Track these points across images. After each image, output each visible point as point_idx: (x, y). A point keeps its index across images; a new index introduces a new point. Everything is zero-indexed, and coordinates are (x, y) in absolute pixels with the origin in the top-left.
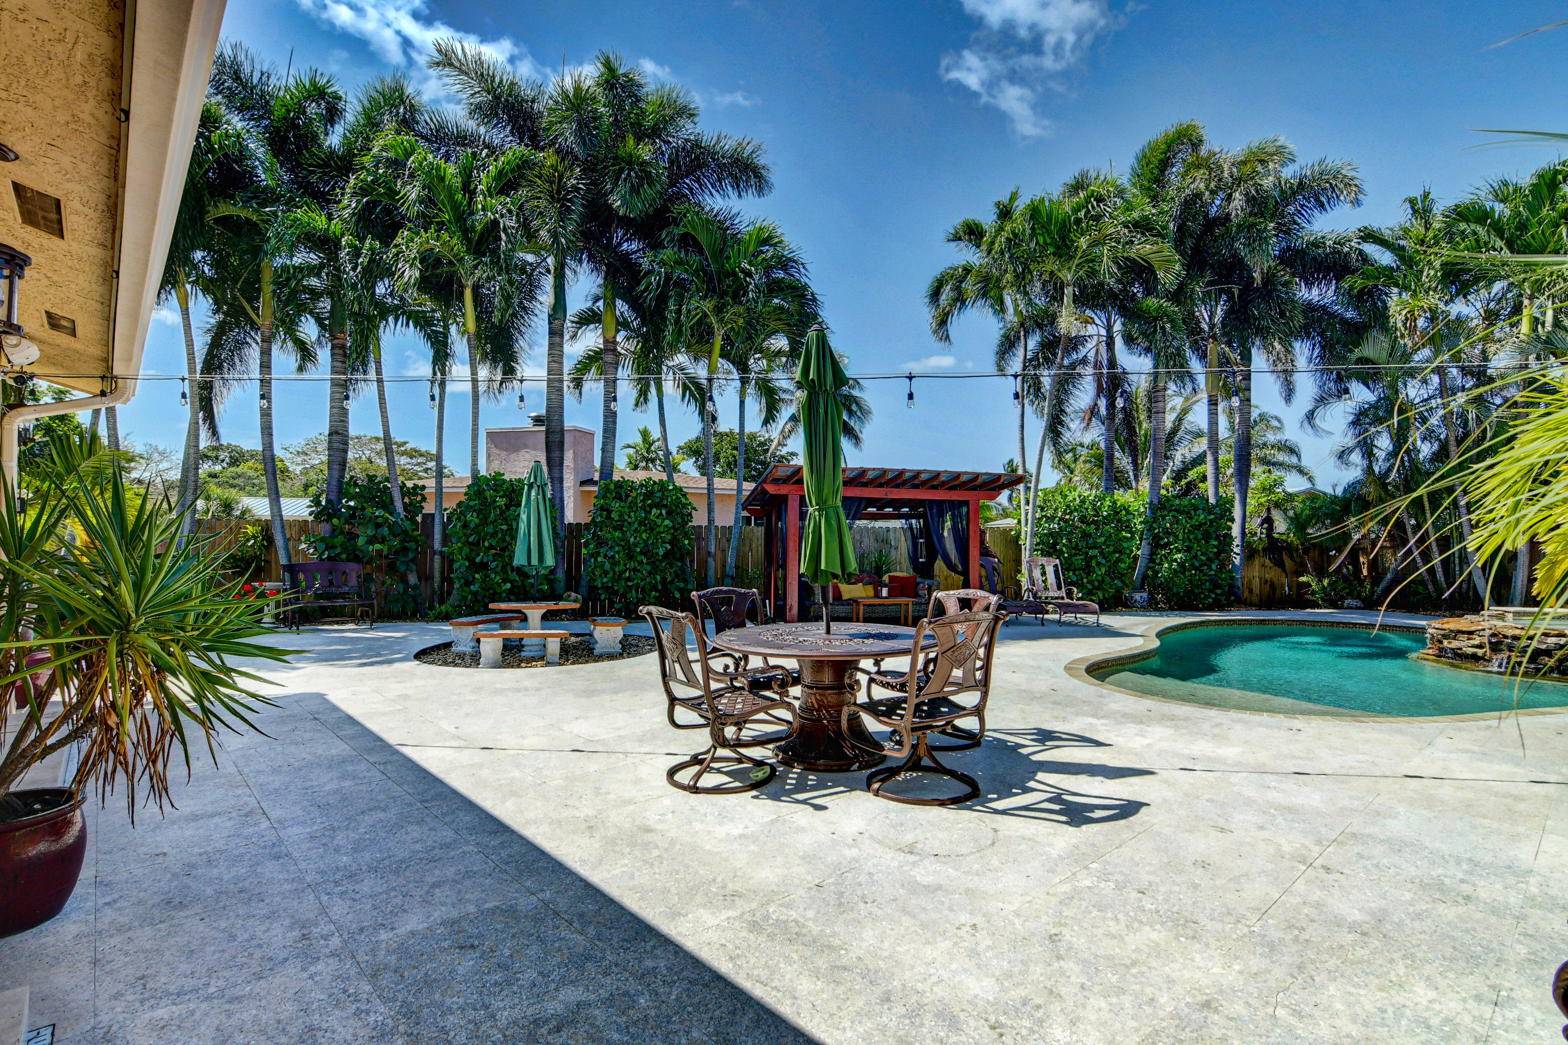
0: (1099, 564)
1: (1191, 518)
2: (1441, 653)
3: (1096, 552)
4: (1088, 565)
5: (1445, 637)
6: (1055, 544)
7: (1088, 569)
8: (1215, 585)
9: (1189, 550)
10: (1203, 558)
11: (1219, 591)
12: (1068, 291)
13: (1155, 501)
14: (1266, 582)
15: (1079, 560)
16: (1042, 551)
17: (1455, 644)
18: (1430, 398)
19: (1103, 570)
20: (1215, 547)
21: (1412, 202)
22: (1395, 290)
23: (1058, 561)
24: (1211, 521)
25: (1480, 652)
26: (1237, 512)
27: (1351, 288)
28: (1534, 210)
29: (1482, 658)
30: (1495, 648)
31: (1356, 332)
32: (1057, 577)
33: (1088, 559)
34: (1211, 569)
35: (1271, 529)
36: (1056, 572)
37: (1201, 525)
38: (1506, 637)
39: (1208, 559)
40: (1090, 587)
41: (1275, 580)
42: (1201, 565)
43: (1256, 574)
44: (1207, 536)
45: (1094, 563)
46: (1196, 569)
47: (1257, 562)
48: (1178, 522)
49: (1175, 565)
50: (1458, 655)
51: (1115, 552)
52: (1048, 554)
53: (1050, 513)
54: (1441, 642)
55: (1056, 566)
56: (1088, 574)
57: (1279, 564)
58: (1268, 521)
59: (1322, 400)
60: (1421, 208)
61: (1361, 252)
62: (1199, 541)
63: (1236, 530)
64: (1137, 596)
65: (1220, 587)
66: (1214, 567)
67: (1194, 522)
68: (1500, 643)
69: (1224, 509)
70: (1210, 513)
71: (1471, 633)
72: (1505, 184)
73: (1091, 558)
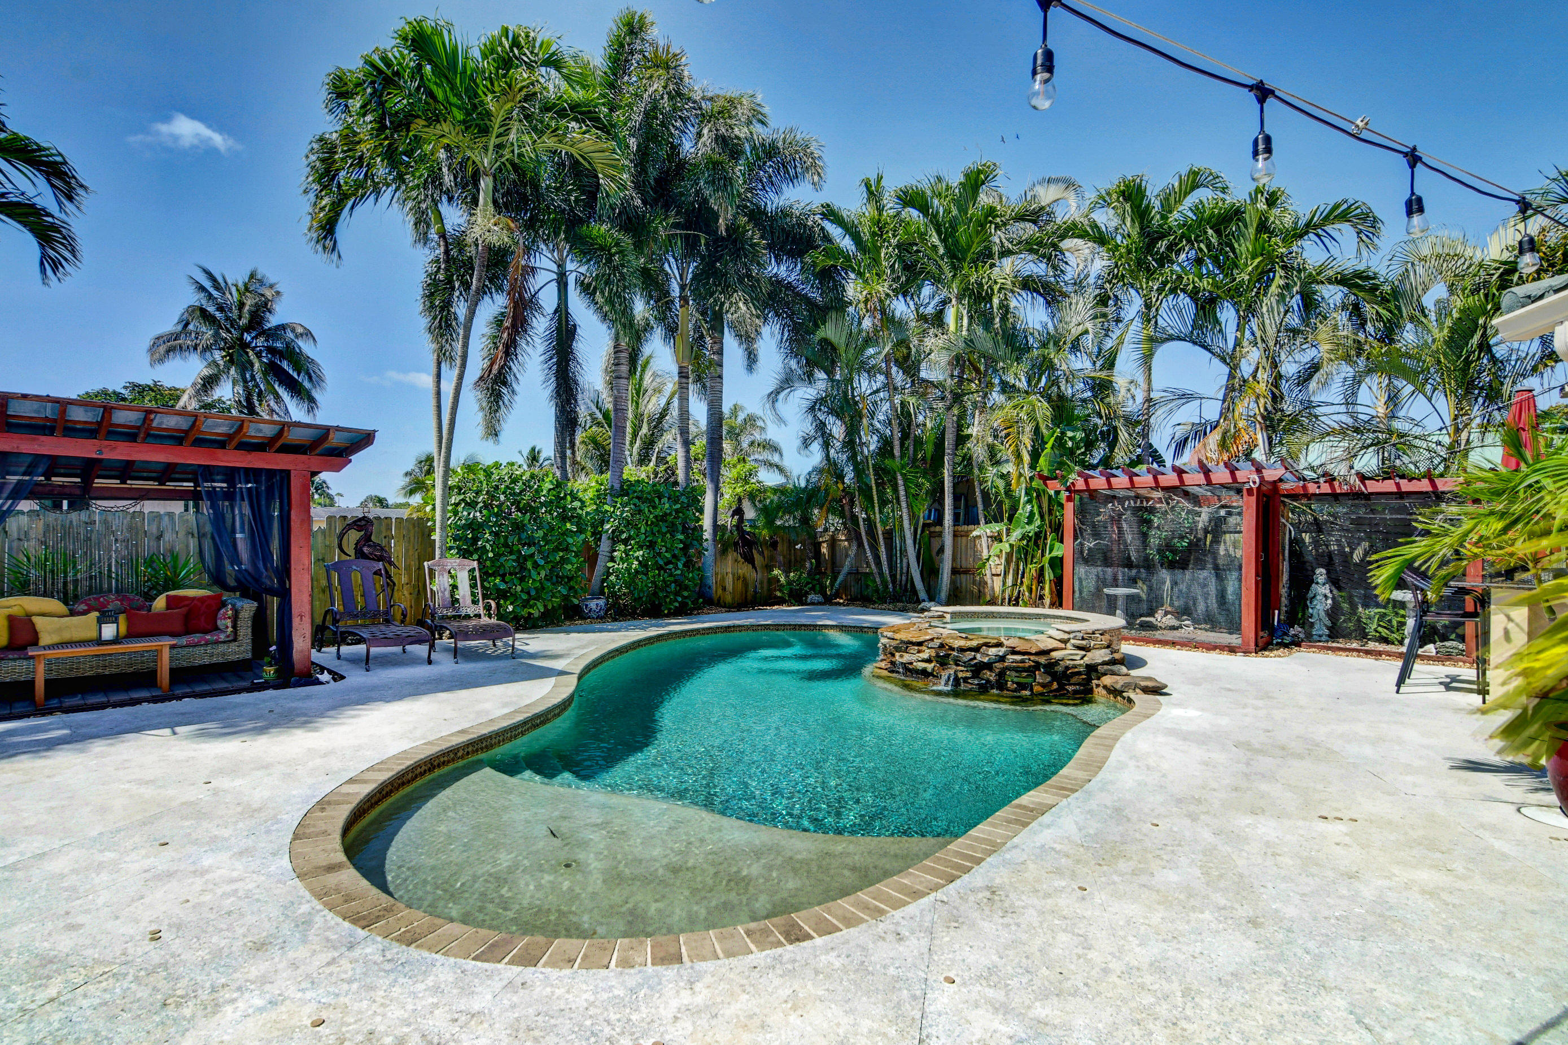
0: (536, 566)
1: (654, 507)
2: (893, 667)
3: (533, 549)
4: (523, 568)
5: (897, 649)
6: (475, 540)
7: (521, 573)
8: (681, 586)
9: (651, 545)
10: (668, 555)
11: (686, 594)
12: (486, 184)
13: (617, 486)
14: (739, 578)
15: (510, 562)
16: (459, 549)
17: (907, 658)
18: (877, 391)
19: (543, 574)
20: (681, 541)
21: (868, 186)
22: (852, 276)
23: (475, 564)
24: (677, 511)
25: (929, 667)
26: (708, 502)
27: (814, 265)
28: (962, 210)
29: (931, 674)
30: (943, 661)
31: (819, 313)
32: (473, 586)
33: (522, 560)
34: (676, 568)
35: (741, 520)
36: (473, 578)
37: (666, 515)
38: (952, 649)
39: (674, 556)
40: (525, 597)
41: (748, 575)
42: (666, 564)
43: (729, 570)
44: (672, 529)
45: (529, 565)
46: (660, 568)
47: (730, 557)
48: (640, 512)
49: (635, 564)
50: (908, 670)
51: (557, 549)
52: (465, 554)
53: (470, 496)
54: (893, 655)
55: (472, 570)
56: (522, 579)
57: (749, 560)
58: (739, 512)
59: (787, 382)
60: (873, 193)
61: (823, 229)
62: (664, 535)
63: (707, 522)
64: (592, 604)
65: (687, 588)
66: (680, 565)
67: (658, 512)
68: (948, 656)
69: (693, 499)
70: (676, 502)
71: (920, 644)
72: (939, 179)
73: (526, 558)
